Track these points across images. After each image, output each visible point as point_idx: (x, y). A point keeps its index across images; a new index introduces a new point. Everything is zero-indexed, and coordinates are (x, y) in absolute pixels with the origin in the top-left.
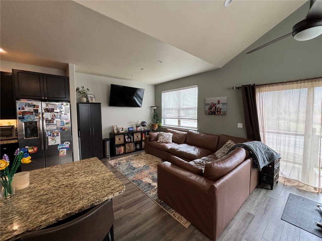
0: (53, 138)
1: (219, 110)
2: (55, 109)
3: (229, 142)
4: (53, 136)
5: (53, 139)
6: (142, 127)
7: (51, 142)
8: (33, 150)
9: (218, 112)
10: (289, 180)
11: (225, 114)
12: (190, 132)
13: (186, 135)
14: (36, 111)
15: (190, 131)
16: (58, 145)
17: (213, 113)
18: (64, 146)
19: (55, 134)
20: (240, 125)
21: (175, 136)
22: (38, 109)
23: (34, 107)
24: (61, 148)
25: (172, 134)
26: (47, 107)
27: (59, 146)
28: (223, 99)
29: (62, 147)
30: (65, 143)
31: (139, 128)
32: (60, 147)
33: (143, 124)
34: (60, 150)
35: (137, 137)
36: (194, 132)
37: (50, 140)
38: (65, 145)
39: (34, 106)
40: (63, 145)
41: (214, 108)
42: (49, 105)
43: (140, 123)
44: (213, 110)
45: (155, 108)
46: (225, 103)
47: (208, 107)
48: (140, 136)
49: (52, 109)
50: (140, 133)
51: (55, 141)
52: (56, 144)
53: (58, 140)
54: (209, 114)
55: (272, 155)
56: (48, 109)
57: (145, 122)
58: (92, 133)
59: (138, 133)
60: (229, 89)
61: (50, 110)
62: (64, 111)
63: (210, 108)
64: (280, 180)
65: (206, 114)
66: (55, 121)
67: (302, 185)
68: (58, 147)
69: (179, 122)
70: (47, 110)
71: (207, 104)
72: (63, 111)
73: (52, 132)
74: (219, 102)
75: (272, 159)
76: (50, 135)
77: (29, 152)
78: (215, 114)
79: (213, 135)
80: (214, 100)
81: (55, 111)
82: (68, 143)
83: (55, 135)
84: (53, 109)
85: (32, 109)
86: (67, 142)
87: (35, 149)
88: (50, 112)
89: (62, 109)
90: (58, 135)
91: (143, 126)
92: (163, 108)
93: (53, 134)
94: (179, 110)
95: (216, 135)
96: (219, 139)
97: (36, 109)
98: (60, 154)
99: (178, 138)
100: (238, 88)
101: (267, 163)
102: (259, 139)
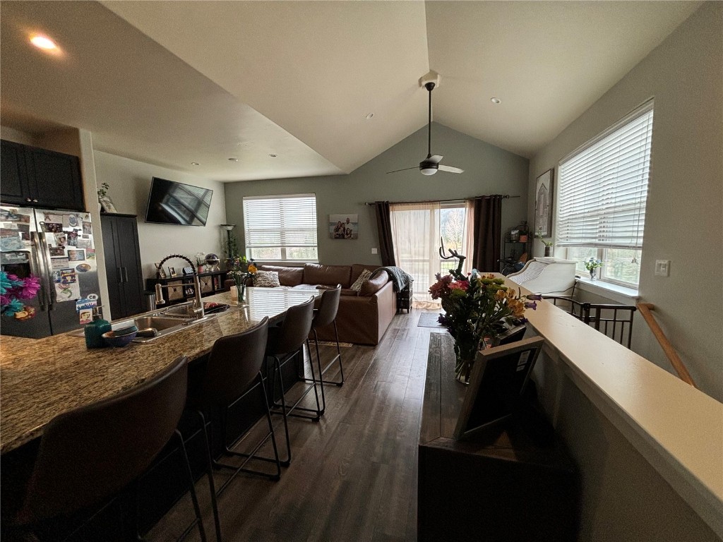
0: (64, 287)
1: (349, 232)
2: (64, 225)
3: (365, 271)
4: (65, 282)
5: (65, 289)
6: (209, 266)
7: (62, 296)
8: (27, 314)
9: (347, 234)
10: (420, 304)
11: (356, 237)
12: (309, 266)
13: (303, 271)
14: (24, 229)
15: (308, 264)
16: (76, 300)
17: (341, 237)
18: (87, 304)
19: (69, 279)
20: (375, 251)
21: (284, 275)
22: (27, 224)
23: (20, 221)
24: (83, 308)
25: (277, 273)
26: (48, 221)
27: (79, 303)
28: (353, 217)
29: (83, 305)
30: (88, 297)
31: (204, 268)
32: (80, 306)
33: (210, 260)
34: (81, 311)
35: (206, 284)
36: (316, 265)
37: (58, 291)
38: (90, 301)
39: (20, 217)
40: (86, 301)
41: (342, 229)
42: (51, 216)
43: (203, 258)
44: (340, 232)
45: (230, 228)
46: (356, 223)
47: (333, 228)
48: (210, 283)
49: (58, 224)
50: (210, 277)
51: (69, 294)
52: (72, 298)
53: (75, 291)
54: (336, 238)
55: (407, 277)
56: (49, 224)
57: (214, 255)
58: (124, 279)
59: (206, 278)
60: (360, 204)
61: (53, 227)
62: (82, 229)
63: (337, 230)
64: (414, 305)
65: (331, 238)
66: (66, 251)
67: (429, 304)
68: (77, 306)
69: (283, 252)
70: (49, 228)
71: (332, 224)
72: (80, 230)
73: (63, 273)
74: (348, 222)
75: (407, 281)
76: (58, 281)
77: (18, 317)
78: (344, 238)
79: (342, 267)
80: (342, 218)
81: (64, 229)
82: (94, 297)
83: (69, 281)
84: (61, 226)
85: (16, 224)
86: (93, 295)
87: (32, 311)
88: (55, 232)
89: (76, 225)
90: (74, 281)
91: (211, 263)
92: (246, 228)
93: (64, 278)
94: (282, 233)
95: (347, 266)
96: (351, 270)
97: (24, 223)
98: (81, 320)
99: (289, 277)
100: (370, 204)
101: (404, 285)
102: (394, 265)
